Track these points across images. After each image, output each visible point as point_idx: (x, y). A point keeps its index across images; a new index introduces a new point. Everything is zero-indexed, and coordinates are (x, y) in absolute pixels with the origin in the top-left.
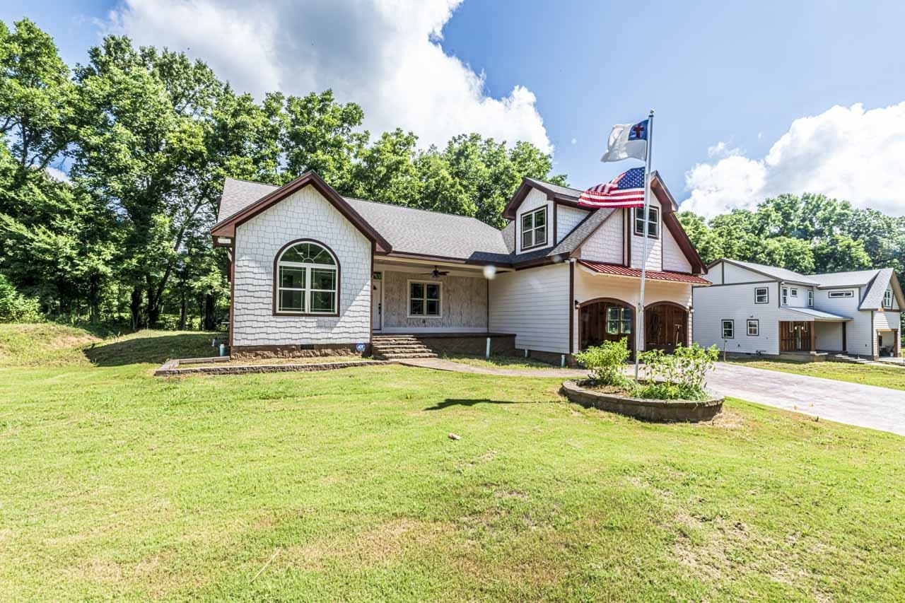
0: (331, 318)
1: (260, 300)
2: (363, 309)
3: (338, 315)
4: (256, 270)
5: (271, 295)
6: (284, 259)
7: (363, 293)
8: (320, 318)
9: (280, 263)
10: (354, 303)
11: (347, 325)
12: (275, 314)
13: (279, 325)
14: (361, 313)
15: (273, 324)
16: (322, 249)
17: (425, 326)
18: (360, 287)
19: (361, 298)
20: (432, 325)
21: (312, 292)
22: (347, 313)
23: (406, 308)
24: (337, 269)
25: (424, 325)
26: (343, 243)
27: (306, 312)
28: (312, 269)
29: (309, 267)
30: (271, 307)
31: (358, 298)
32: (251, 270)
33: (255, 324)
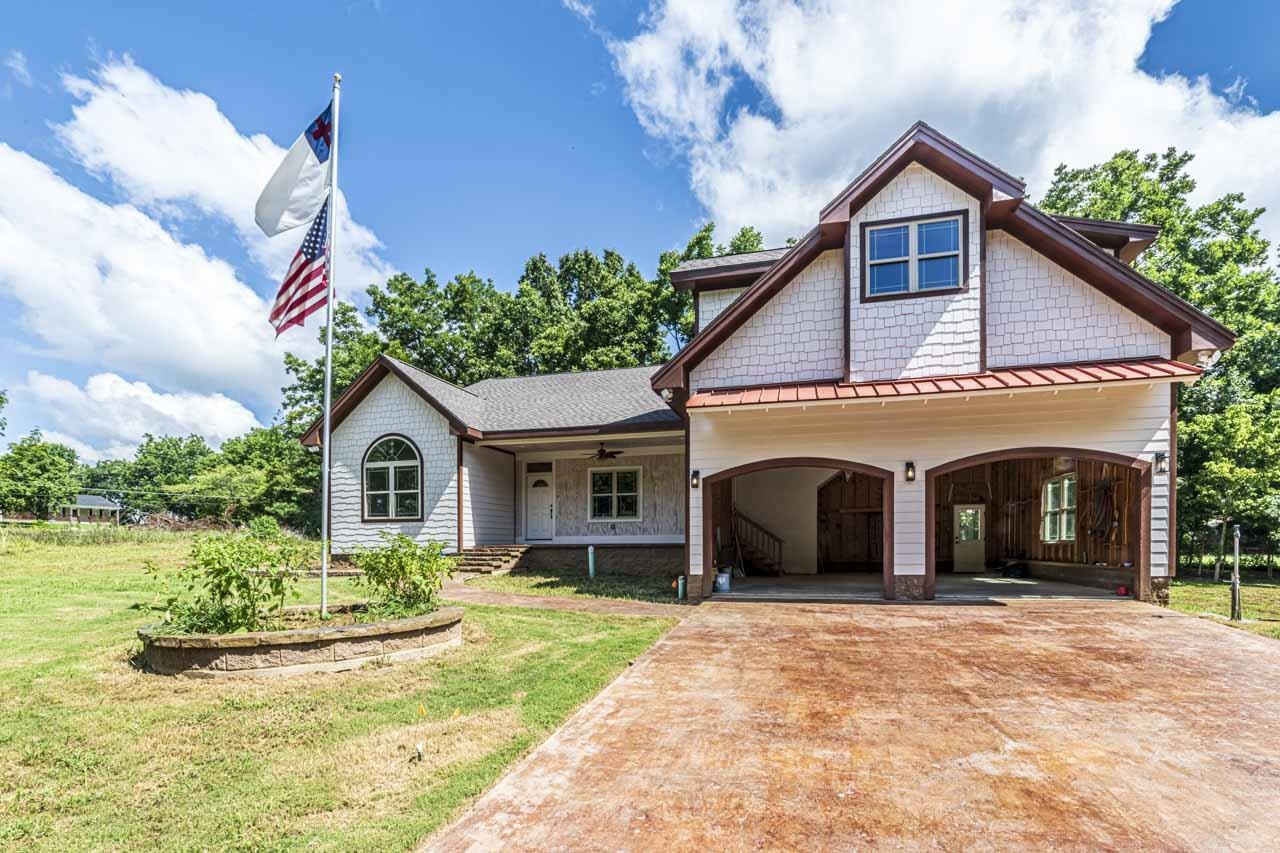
0: (415, 524)
1: (350, 507)
2: (449, 510)
3: (422, 520)
4: (347, 476)
5: (359, 500)
6: (369, 461)
7: (448, 490)
8: (406, 524)
9: (368, 465)
10: (440, 504)
11: (433, 531)
12: (364, 521)
13: (367, 532)
14: (448, 517)
15: (362, 532)
16: (404, 443)
17: (615, 534)
18: (443, 484)
19: (447, 497)
20: (627, 532)
21: (396, 494)
22: (432, 517)
23: (586, 510)
24: (419, 464)
25: (613, 532)
26: (426, 431)
27: (390, 517)
28: (395, 468)
29: (391, 465)
30: (359, 513)
31: (443, 498)
32: (343, 475)
33: (347, 532)
